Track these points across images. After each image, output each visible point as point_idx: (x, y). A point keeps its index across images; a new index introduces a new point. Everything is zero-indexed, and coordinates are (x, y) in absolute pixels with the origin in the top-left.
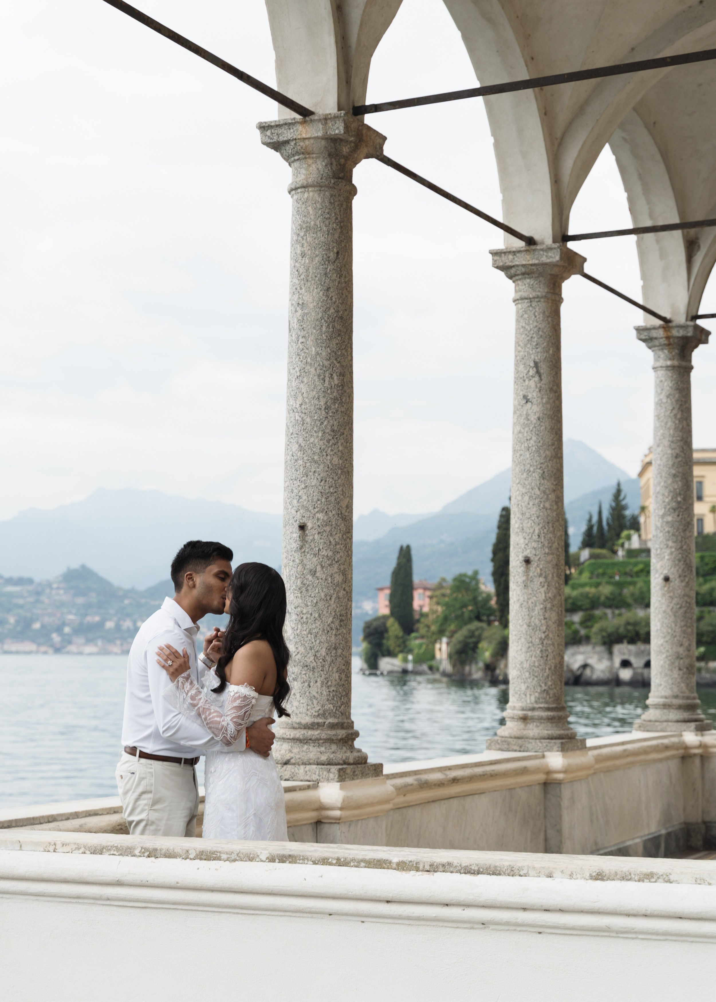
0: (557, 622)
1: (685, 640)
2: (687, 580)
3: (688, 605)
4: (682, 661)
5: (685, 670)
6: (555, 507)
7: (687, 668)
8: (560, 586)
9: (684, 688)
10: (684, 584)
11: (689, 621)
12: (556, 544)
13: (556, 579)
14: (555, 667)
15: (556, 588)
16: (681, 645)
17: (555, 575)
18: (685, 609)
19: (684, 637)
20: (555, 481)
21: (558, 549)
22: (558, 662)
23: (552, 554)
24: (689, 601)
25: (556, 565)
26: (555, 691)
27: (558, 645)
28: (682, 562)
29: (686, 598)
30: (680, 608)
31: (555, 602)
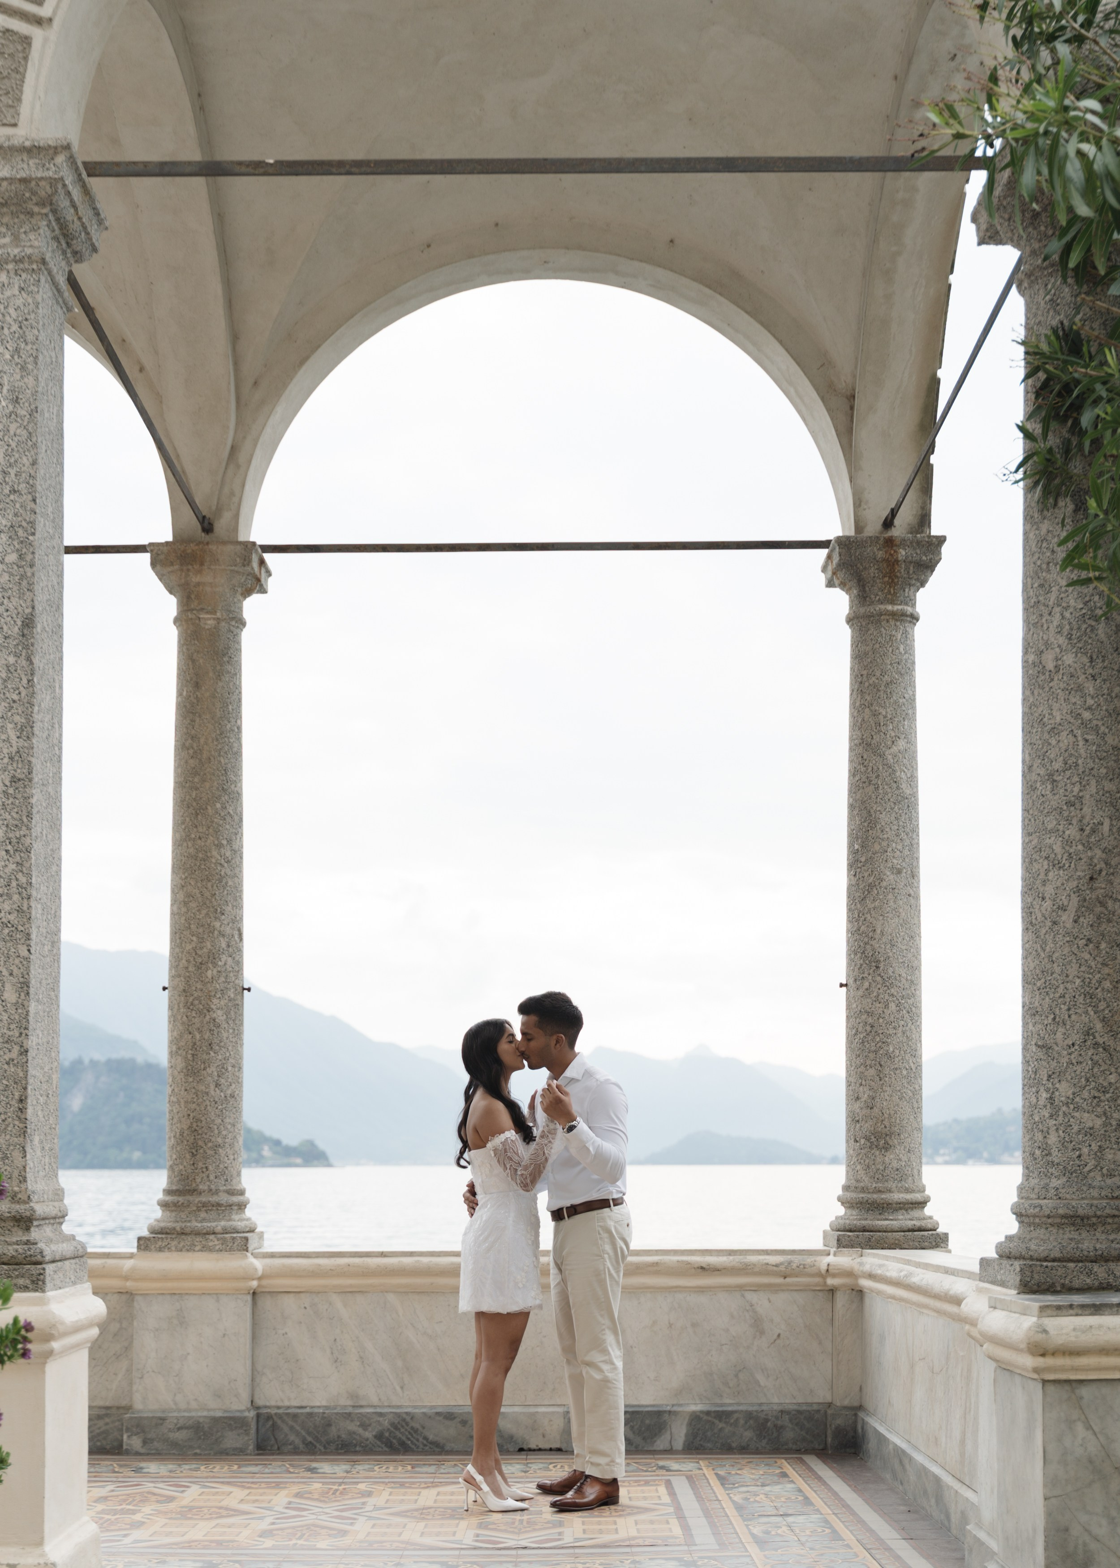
0: (184, 1071)
1: (861, 1088)
2: (866, 984)
3: (868, 1028)
4: (858, 1125)
5: (863, 1141)
6: (184, 910)
7: (867, 1139)
8: (190, 1021)
9: (862, 1172)
10: (860, 993)
11: (872, 1056)
12: (184, 961)
13: (182, 1010)
14: (182, 1134)
15: (183, 1023)
16: (858, 1098)
17: (181, 1005)
18: (862, 1036)
19: (861, 1085)
20: (184, 873)
21: (187, 968)
22: (185, 1127)
23: (179, 976)
24: (870, 1020)
25: (184, 990)
26: (181, 1167)
27: (186, 1102)
28: (859, 955)
29: (864, 1017)
30: (856, 1034)
31: (182, 1044)
